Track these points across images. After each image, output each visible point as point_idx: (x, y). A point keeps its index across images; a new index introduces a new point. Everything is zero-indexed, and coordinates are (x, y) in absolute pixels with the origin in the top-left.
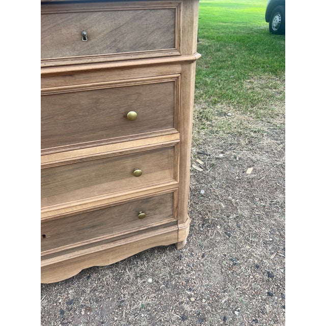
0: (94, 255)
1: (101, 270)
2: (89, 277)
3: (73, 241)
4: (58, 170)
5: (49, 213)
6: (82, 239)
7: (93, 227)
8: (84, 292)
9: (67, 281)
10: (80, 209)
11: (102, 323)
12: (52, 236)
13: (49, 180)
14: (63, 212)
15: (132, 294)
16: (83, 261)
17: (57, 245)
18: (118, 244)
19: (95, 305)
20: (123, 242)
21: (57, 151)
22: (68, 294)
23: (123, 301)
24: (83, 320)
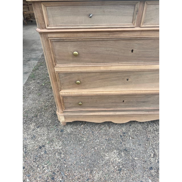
0: (138, 115)
1: (136, 124)
2: (130, 125)
3: (133, 106)
4: (145, 73)
5: (131, 91)
6: (137, 107)
7: (144, 102)
8: (129, 131)
9: (120, 124)
10: (144, 92)
11: (140, 145)
12: (126, 102)
13: (140, 76)
14: (137, 92)
15: (153, 137)
16: (132, 117)
17: (126, 106)
18: (150, 113)
19: (135, 137)
20: (152, 113)
21: (150, 64)
22: (122, 130)
23: (149, 139)
24: (131, 141)
